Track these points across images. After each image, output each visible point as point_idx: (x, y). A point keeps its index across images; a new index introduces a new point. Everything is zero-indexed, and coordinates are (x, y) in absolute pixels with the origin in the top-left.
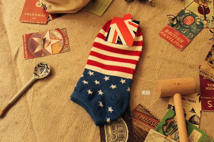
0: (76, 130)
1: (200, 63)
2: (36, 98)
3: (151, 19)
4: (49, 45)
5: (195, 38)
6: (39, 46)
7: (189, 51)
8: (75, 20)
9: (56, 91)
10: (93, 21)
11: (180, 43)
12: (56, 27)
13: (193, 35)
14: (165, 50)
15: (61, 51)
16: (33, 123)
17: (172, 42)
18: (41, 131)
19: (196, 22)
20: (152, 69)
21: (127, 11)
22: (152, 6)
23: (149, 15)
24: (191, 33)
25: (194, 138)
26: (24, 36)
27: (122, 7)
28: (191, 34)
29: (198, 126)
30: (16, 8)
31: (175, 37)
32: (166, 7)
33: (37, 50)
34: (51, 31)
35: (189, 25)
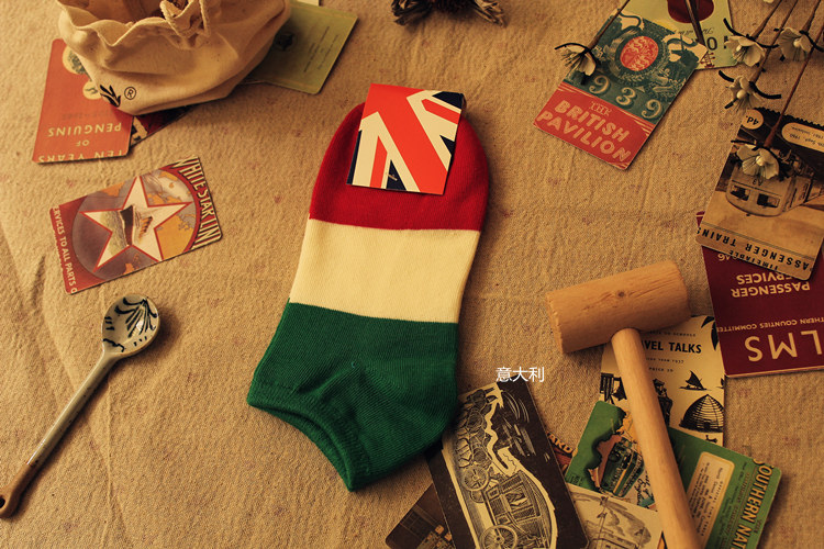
0: (277, 518)
1: (700, 204)
2: (124, 427)
3: (499, 73)
4: (145, 231)
5: (670, 115)
6: (111, 239)
7: (655, 166)
8: (227, 122)
9: (190, 389)
10: (293, 116)
11: (615, 141)
12: (163, 161)
13: (659, 104)
14: (566, 178)
15: (192, 243)
16: (124, 518)
17: (587, 143)
18: (155, 542)
19: (667, 54)
20: (526, 253)
21: (410, 58)
22: (497, 22)
23: (491, 61)
24: (652, 98)
25: (709, 486)
26: (56, 213)
27: (391, 46)
28: (652, 101)
29: (719, 436)
30: (15, 118)
31: (597, 122)
32: (551, 19)
33: (107, 256)
34: (149, 179)
35: (641, 72)
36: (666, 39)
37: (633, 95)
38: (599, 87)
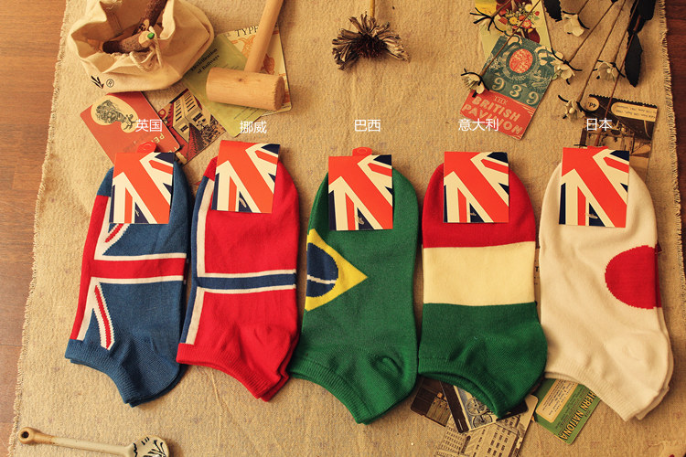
11: (512, 121)
13: (537, 94)
19: (539, 60)
24: (532, 90)
28: (532, 93)
35: (523, 74)
36: (537, 50)
37: (520, 90)
38: (498, 86)
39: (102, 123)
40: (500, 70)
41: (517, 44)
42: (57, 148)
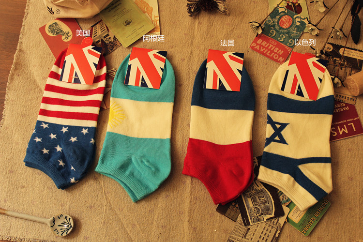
11: (279, 54)
13: (293, 41)
16: (111, 202)
17: (269, 55)
18: (124, 210)
19: (296, 22)
24: (291, 38)
28: (291, 40)
31: (272, 47)
35: (286, 29)
36: (295, 17)
37: (284, 37)
38: (272, 34)
39: (51, 35)
40: (274, 26)
41: (284, 12)
42: (24, 47)
